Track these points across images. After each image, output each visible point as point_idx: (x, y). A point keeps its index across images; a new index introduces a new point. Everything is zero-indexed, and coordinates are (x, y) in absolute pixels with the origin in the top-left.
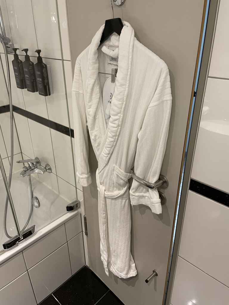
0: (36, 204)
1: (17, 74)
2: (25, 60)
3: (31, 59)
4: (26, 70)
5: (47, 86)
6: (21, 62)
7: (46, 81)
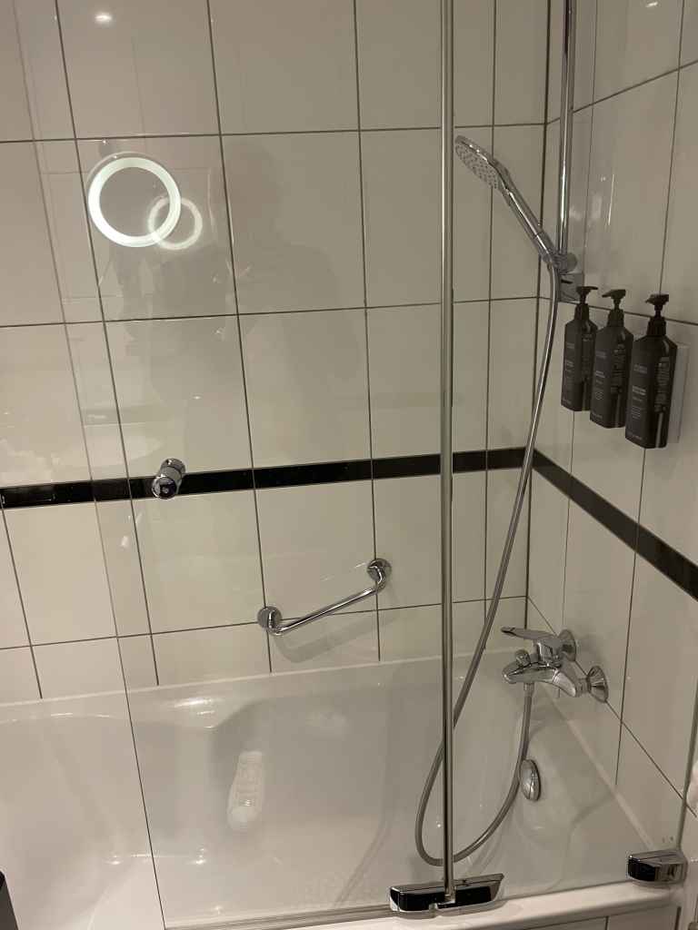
0: (529, 786)
1: (571, 364)
2: (605, 324)
3: (628, 323)
4: (601, 355)
5: (661, 415)
6: (594, 328)
7: (661, 399)
